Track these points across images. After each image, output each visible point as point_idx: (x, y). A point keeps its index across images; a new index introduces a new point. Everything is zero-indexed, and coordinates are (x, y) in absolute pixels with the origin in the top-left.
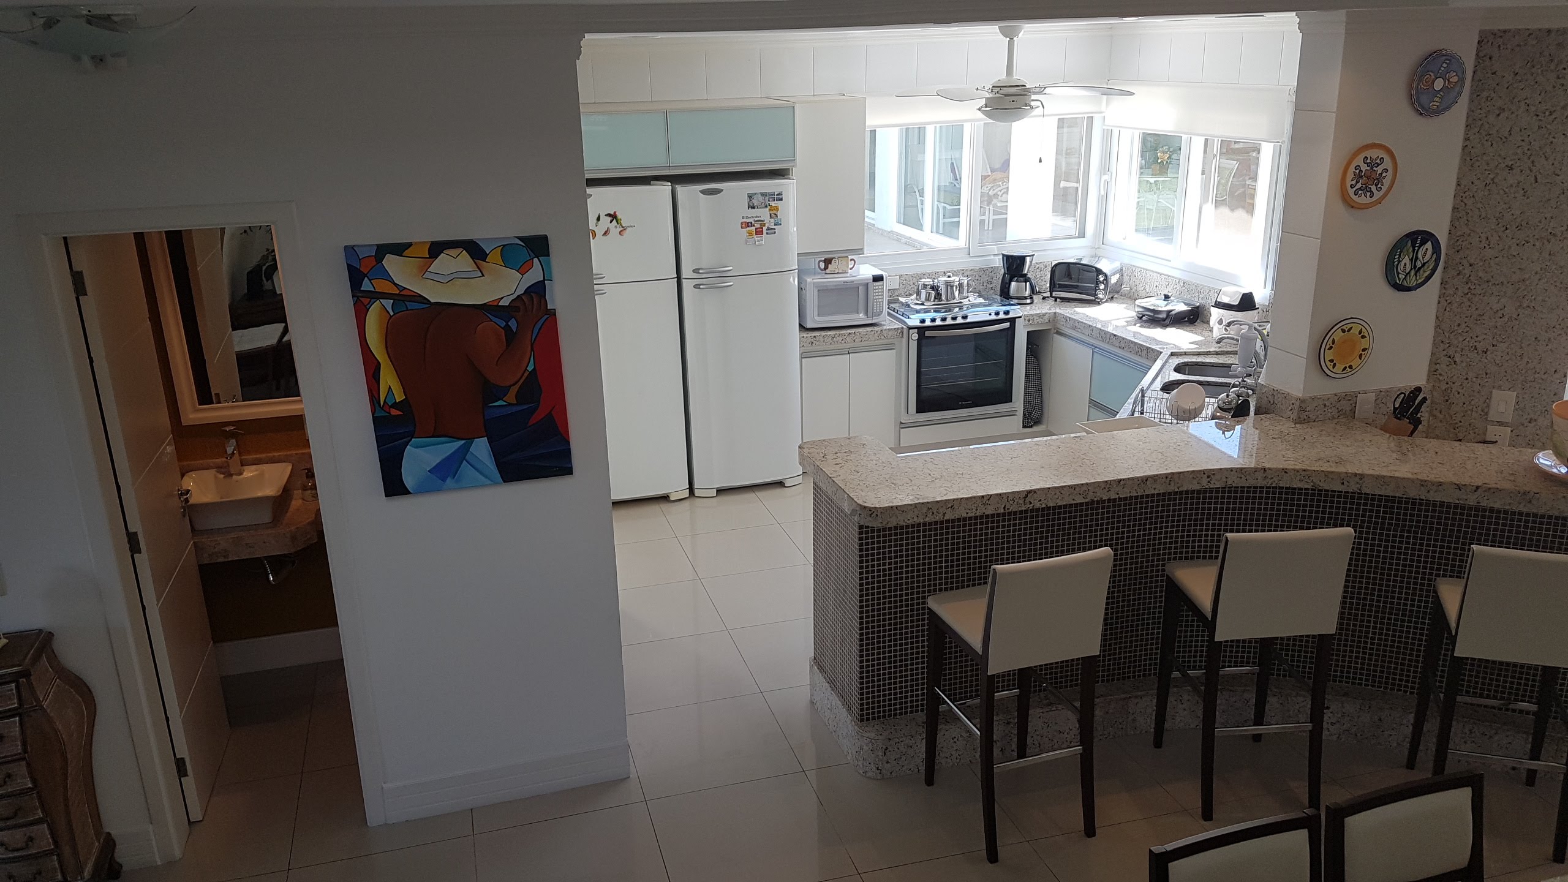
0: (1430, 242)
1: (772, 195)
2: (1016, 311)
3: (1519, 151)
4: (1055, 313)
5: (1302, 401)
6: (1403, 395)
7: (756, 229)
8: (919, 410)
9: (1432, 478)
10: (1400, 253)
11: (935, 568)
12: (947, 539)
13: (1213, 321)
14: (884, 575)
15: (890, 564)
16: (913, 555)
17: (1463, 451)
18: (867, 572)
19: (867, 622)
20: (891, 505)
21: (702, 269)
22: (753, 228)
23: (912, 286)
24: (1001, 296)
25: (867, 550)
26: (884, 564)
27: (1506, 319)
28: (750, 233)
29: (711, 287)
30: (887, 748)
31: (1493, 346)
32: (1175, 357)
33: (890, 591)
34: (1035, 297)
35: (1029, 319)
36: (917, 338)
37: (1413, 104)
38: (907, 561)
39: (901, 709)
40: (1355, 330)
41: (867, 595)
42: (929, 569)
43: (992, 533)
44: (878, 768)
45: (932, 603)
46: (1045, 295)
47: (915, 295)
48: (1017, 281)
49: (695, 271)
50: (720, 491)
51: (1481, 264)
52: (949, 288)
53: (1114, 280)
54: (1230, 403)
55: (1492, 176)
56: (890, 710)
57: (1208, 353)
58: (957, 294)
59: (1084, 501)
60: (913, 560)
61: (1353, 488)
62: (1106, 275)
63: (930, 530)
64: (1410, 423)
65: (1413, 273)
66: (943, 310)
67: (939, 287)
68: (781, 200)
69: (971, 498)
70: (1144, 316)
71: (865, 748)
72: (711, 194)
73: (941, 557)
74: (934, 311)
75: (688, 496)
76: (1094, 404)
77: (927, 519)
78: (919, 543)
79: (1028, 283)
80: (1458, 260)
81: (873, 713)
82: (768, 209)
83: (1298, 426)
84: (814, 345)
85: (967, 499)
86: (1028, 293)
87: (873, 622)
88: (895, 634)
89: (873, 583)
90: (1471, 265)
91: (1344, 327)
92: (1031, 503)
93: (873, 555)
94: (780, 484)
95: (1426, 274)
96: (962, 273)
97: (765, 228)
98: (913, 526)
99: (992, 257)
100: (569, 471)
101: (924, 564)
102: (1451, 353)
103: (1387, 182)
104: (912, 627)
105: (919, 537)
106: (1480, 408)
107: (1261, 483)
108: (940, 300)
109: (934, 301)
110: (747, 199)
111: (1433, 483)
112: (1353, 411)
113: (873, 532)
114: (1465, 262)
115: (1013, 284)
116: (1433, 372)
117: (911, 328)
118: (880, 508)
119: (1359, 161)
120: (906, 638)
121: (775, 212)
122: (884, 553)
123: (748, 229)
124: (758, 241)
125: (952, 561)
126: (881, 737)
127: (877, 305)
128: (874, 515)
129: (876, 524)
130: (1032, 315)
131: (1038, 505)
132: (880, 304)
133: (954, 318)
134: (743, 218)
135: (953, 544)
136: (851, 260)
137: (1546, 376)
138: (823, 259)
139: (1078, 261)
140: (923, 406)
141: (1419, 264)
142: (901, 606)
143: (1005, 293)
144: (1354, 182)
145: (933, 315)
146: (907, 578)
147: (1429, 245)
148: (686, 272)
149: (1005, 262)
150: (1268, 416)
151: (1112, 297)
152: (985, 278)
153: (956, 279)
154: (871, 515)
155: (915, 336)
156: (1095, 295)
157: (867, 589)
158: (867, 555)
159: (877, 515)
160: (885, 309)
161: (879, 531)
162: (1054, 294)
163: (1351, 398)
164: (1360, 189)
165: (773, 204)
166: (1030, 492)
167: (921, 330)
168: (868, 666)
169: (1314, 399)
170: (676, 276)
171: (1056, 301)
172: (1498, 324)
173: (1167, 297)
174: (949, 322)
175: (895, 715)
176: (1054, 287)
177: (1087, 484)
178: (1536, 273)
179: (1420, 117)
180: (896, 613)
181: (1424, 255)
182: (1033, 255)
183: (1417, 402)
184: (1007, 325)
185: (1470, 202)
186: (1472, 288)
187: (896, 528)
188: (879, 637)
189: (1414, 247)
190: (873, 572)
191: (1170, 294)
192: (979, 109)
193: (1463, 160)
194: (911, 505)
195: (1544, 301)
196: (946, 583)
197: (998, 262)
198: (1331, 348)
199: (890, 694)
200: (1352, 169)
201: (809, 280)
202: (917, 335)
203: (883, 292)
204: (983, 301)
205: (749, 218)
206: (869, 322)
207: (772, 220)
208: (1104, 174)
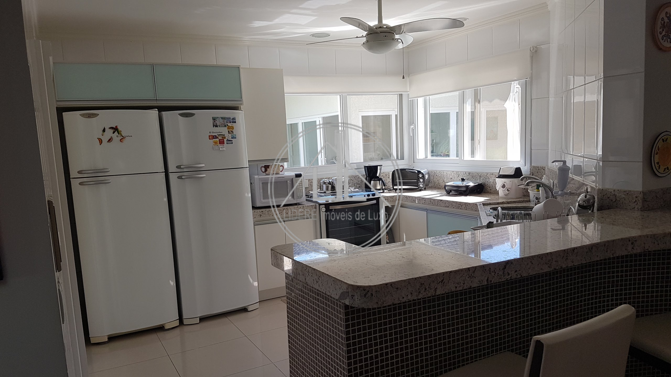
1: (229, 119)
12: (425, 320)
21: (183, 166)
22: (218, 140)
28: (216, 143)
29: (189, 178)
36: (325, 210)
48: (374, 181)
49: (178, 167)
50: (202, 319)
53: (427, 177)
62: (423, 174)
68: (235, 122)
70: (451, 191)
72: (187, 117)
75: (179, 324)
79: (380, 181)
82: (226, 128)
84: (262, 216)
91: (663, 138)
94: (244, 310)
97: (225, 140)
109: (331, 190)
110: (212, 121)
115: (372, 182)
117: (320, 204)
121: (232, 130)
123: (214, 139)
124: (221, 148)
127: (299, 191)
128: (369, 294)
129: (371, 305)
132: (301, 191)
134: (210, 132)
136: (281, 166)
138: (263, 165)
148: (172, 168)
149: (366, 170)
154: (365, 295)
155: (324, 209)
156: (419, 186)
158: (355, 344)
159: (372, 294)
160: (304, 196)
162: (395, 187)
165: (229, 124)
167: (327, 206)
170: (164, 171)
173: (463, 180)
176: (395, 183)
182: (381, 166)
184: (374, 202)
202: (325, 208)
204: (359, 190)
205: (214, 133)
206: (295, 202)
207: (230, 135)
208: (411, 125)
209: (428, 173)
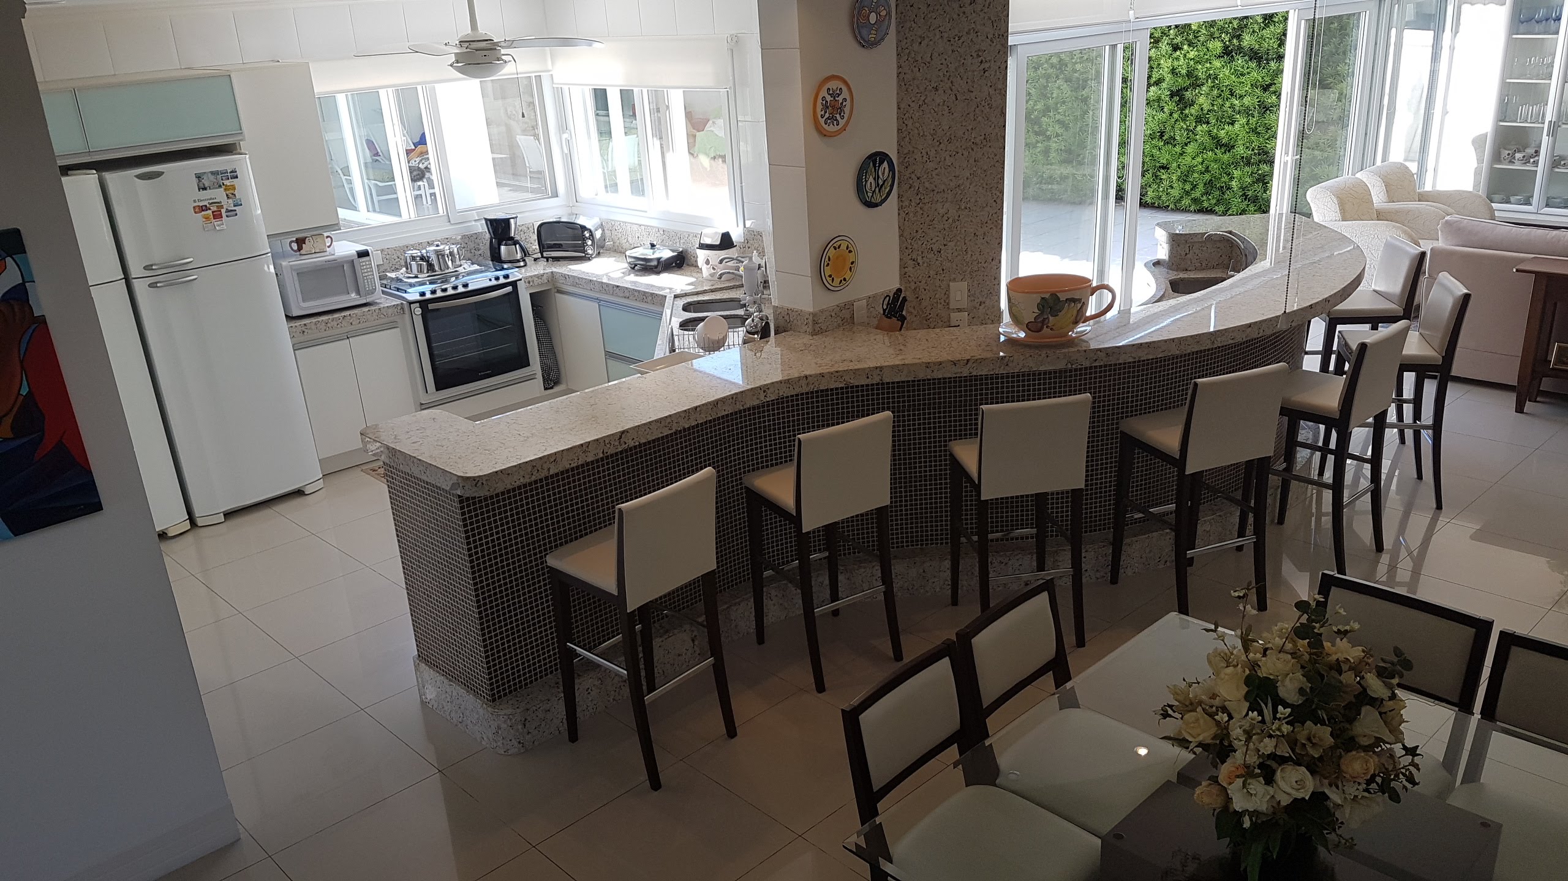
0: (886, 162)
1: (225, 172)
2: (515, 274)
3: (941, 74)
4: (552, 272)
5: (814, 315)
6: (888, 298)
7: (213, 212)
8: (439, 387)
9: (933, 359)
10: (866, 173)
11: (542, 528)
12: (549, 496)
13: (701, 262)
14: (494, 546)
15: (497, 533)
16: (519, 519)
17: (946, 334)
18: (476, 547)
19: (484, 599)
20: (495, 470)
21: (155, 265)
22: (209, 212)
23: (397, 260)
24: (492, 261)
25: (472, 524)
26: (492, 535)
27: (950, 220)
28: (207, 218)
29: (170, 284)
30: (526, 719)
31: (945, 245)
32: (678, 299)
33: (502, 561)
34: (526, 259)
35: (529, 281)
36: (421, 314)
37: (856, 37)
38: (514, 527)
39: (531, 677)
40: (843, 247)
41: (480, 570)
42: (537, 530)
43: (590, 482)
44: (519, 743)
45: (552, 561)
46: (535, 256)
47: (404, 269)
48: (506, 245)
49: (146, 268)
50: (228, 515)
51: (925, 176)
52: (440, 257)
53: (598, 234)
54: (756, 326)
55: (923, 98)
56: (520, 682)
57: (704, 292)
58: (450, 263)
59: (670, 432)
60: (519, 524)
61: (876, 380)
62: (590, 231)
63: (531, 490)
64: (898, 320)
65: (877, 189)
66: (439, 281)
67: (429, 257)
68: (237, 177)
69: (571, 448)
70: (636, 265)
71: (504, 726)
72: (150, 178)
73: (546, 515)
74: (430, 283)
75: (189, 527)
76: (609, 355)
77: (533, 478)
78: (522, 506)
79: (517, 246)
80: (908, 176)
81: (504, 689)
82: (222, 189)
83: (814, 337)
84: (305, 333)
85: (568, 450)
86: (519, 256)
87: (490, 596)
88: (514, 604)
89: (483, 556)
90: (918, 179)
91: (835, 245)
92: (625, 443)
93: (478, 528)
94: (299, 493)
95: (887, 190)
96: (447, 241)
97: (223, 211)
98: (519, 488)
99: (474, 223)
100: (97, 507)
101: (531, 526)
102: (914, 257)
103: (847, 110)
104: (529, 592)
105: (521, 500)
106: (942, 301)
107: (805, 389)
108: (434, 270)
109: (428, 272)
110: (195, 181)
111: (934, 363)
112: (852, 317)
113: (480, 502)
114: (913, 176)
115: (503, 248)
116: (903, 276)
117: (411, 303)
118: (485, 475)
119: (823, 93)
120: (526, 605)
121: (232, 192)
122: (490, 523)
123: (203, 213)
124: (218, 226)
125: (557, 517)
126: (518, 711)
127: (367, 284)
128: (480, 483)
129: (482, 493)
130: (531, 277)
131: (632, 444)
132: (372, 283)
133: (455, 288)
134: (195, 201)
135: (555, 500)
136: (327, 237)
137: (986, 264)
138: (294, 239)
139: (558, 220)
140: (442, 383)
141: (881, 182)
142: (515, 574)
143: (496, 257)
144: (823, 113)
145: (433, 286)
146: (517, 544)
147: (885, 164)
148: (135, 270)
149: (490, 226)
150: (788, 333)
151: (599, 253)
152: (471, 245)
153: (446, 249)
154: (476, 485)
155: (418, 311)
156: (584, 251)
157: (478, 565)
158: (473, 529)
159: (483, 483)
160: (379, 288)
161: (486, 499)
162: (545, 254)
163: (849, 306)
164: (828, 118)
165: (227, 182)
166: (623, 432)
167: (423, 304)
168: (491, 644)
169: (822, 311)
170: (123, 277)
171: (547, 261)
172: (946, 226)
173: (653, 246)
174: (451, 292)
175: (526, 684)
176: (543, 248)
177: (670, 416)
178: (967, 179)
179: (863, 49)
180: (511, 582)
181: (883, 174)
182: (516, 217)
183: (901, 299)
184: (509, 289)
185: (910, 123)
186: (922, 198)
187: (503, 493)
188: (498, 611)
189: (875, 167)
190: (481, 545)
191: (655, 243)
192: (451, 65)
193: (899, 86)
194: (515, 466)
195: (976, 201)
196: (555, 540)
197: (482, 228)
198: (828, 265)
199: (518, 666)
200: (820, 101)
201: (284, 264)
202: (420, 309)
203: (372, 271)
204: (479, 267)
205: (201, 201)
206: (364, 301)
207: (230, 201)
208: (563, 133)
209: (601, 226)
